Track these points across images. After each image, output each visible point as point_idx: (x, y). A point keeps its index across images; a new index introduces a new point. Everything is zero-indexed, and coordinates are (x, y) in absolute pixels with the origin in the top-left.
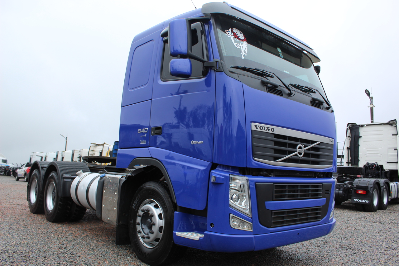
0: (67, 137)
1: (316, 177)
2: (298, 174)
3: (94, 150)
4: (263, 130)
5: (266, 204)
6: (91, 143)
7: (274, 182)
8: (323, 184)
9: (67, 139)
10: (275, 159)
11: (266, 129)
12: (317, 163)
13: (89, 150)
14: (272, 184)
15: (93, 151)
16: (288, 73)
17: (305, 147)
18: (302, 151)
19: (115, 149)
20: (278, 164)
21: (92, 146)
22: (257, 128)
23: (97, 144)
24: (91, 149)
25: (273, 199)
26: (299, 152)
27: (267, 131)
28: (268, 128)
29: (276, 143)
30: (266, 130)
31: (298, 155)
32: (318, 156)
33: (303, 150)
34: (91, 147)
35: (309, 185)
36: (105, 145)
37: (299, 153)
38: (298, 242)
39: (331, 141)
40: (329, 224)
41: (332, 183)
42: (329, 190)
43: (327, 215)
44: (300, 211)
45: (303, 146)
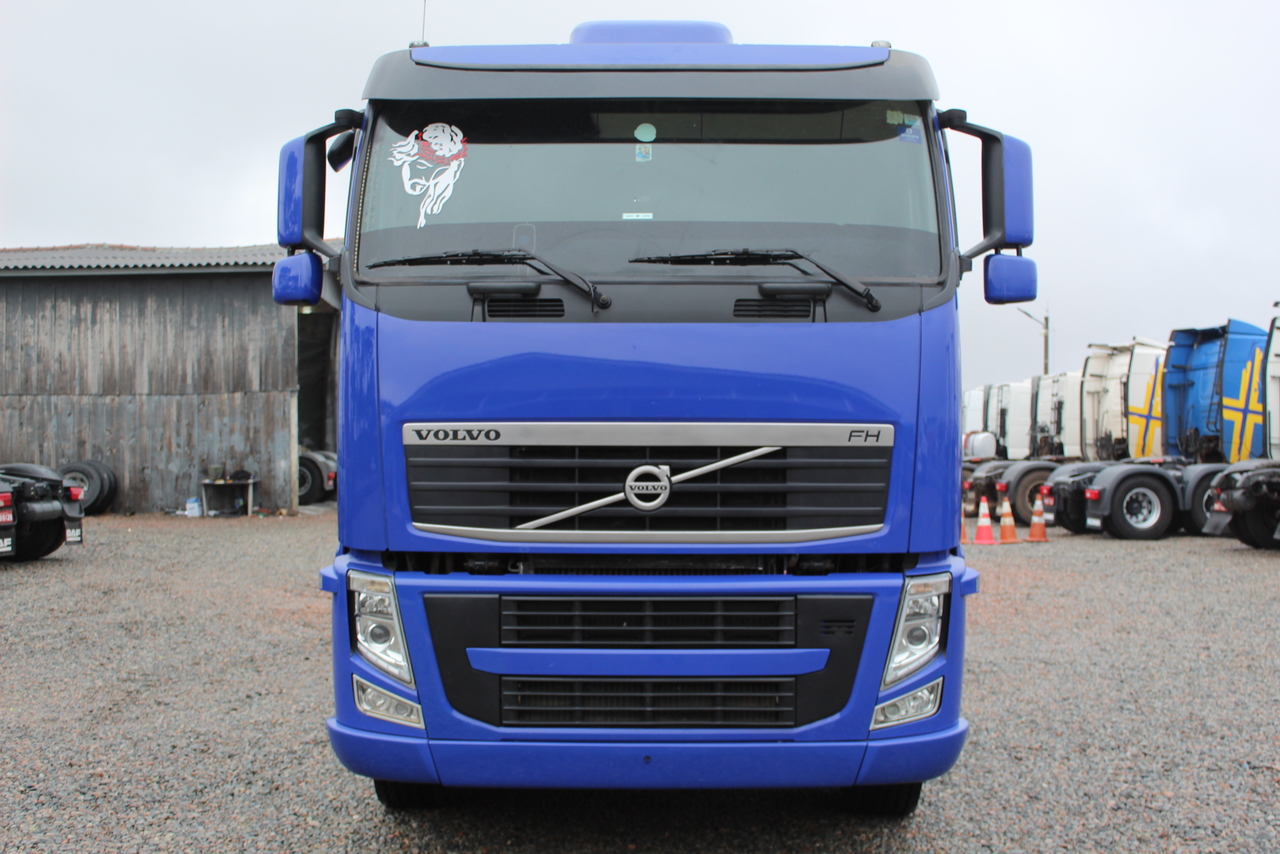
0: (1046, 319)
1: (782, 573)
2: (665, 564)
3: (1105, 373)
4: (447, 442)
6: (1090, 346)
7: (503, 593)
8: (799, 597)
9: (1047, 327)
10: (514, 521)
11: (461, 435)
12: (779, 523)
13: (1084, 375)
14: (497, 596)
15: (1100, 377)
16: (649, 216)
17: (674, 472)
18: (662, 488)
19: (1174, 367)
20: (529, 535)
21: (1096, 357)
22: (421, 437)
23: (1115, 349)
24: (1090, 370)
25: (500, 642)
26: (637, 491)
27: (468, 442)
28: (469, 432)
30: (464, 438)
31: (636, 501)
32: (780, 498)
33: (665, 484)
34: (1090, 362)
35: (714, 603)
36: (1138, 350)
37: (638, 495)
39: (864, 434)
40: (864, 744)
41: (873, 592)
42: (853, 621)
43: (846, 711)
44: (657, 687)
45: (666, 469)
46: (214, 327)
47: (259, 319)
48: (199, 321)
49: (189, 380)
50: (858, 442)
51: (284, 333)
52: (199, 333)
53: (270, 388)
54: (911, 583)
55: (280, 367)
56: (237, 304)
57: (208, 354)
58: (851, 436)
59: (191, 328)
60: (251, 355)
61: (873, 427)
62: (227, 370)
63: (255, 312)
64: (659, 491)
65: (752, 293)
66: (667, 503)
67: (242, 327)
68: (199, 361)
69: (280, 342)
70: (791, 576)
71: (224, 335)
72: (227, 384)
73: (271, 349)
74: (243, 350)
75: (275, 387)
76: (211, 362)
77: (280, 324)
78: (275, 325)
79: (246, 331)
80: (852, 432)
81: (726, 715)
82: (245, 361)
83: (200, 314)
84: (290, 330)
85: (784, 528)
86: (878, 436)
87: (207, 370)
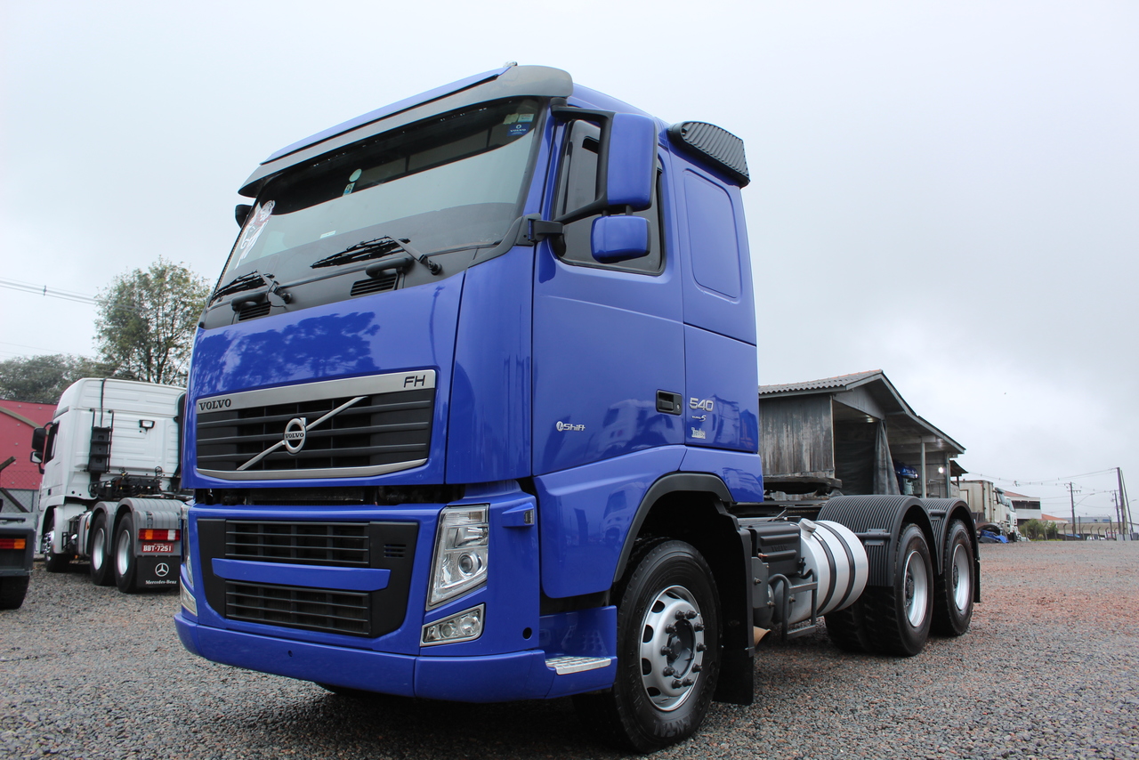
1: (373, 503)
4: (212, 410)
5: (213, 564)
7: (229, 517)
8: (371, 523)
10: (237, 465)
11: (216, 405)
12: (364, 460)
14: (225, 520)
18: (302, 435)
20: (242, 476)
22: (202, 408)
25: (224, 554)
26: (290, 439)
27: (220, 409)
28: (219, 402)
29: (243, 429)
31: (290, 447)
32: (365, 439)
33: (303, 431)
35: (325, 526)
37: (290, 442)
38: (281, 675)
39: (414, 380)
40: (413, 658)
41: (417, 519)
42: (404, 546)
43: (403, 626)
44: (301, 595)
45: (304, 419)
46: (782, 432)
47: (809, 425)
48: (773, 429)
49: (768, 466)
50: (410, 387)
51: (824, 433)
52: (773, 436)
53: (816, 469)
54: (446, 511)
55: (822, 455)
56: (795, 416)
57: (778, 448)
58: (406, 382)
59: (768, 433)
60: (804, 448)
61: (420, 374)
62: (790, 459)
63: (806, 421)
64: (299, 438)
65: (364, 276)
66: (303, 449)
67: (798, 431)
68: (773, 453)
69: (822, 439)
70: (381, 507)
71: (788, 436)
72: (790, 467)
73: (815, 445)
74: (800, 445)
75: (820, 469)
76: (781, 453)
77: (821, 428)
78: (818, 429)
79: (800, 434)
80: (407, 378)
81: (336, 623)
82: (801, 453)
83: (773, 424)
84: (828, 431)
85: (368, 464)
86: (423, 380)
87: (778, 459)
